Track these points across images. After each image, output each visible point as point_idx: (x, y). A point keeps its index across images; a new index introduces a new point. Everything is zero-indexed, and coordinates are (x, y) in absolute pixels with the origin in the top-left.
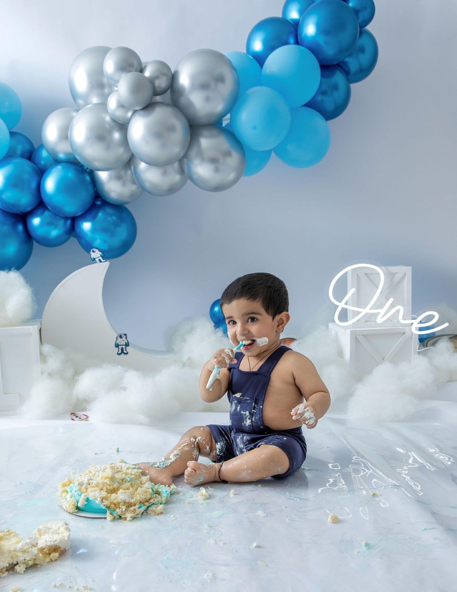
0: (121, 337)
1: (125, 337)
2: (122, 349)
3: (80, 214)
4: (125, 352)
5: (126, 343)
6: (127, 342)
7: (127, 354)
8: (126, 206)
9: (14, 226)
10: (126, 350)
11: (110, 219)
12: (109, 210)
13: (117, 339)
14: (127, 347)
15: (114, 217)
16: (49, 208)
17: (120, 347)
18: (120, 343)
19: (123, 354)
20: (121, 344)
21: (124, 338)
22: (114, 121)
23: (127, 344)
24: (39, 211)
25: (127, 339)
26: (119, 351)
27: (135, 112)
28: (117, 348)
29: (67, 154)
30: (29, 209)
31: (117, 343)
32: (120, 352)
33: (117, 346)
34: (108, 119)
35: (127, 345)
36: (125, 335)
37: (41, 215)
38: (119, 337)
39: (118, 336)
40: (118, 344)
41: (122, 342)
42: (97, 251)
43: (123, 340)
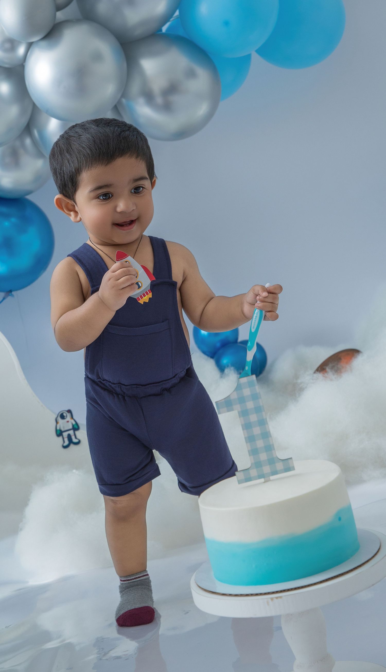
0: (62, 417)
1: (69, 415)
2: (69, 437)
4: (74, 440)
5: (73, 426)
6: (74, 423)
7: (78, 443)
8: (29, 197)
10: (76, 438)
13: (57, 422)
14: (77, 433)
17: (65, 434)
18: (64, 427)
19: (72, 445)
20: (66, 429)
21: (69, 418)
23: (76, 427)
25: (74, 417)
26: (64, 442)
27: (30, 45)
28: (61, 438)
31: (58, 428)
32: (67, 443)
33: (59, 433)
36: (69, 411)
38: (59, 418)
39: (58, 416)
40: (60, 430)
41: (66, 425)
43: (67, 422)
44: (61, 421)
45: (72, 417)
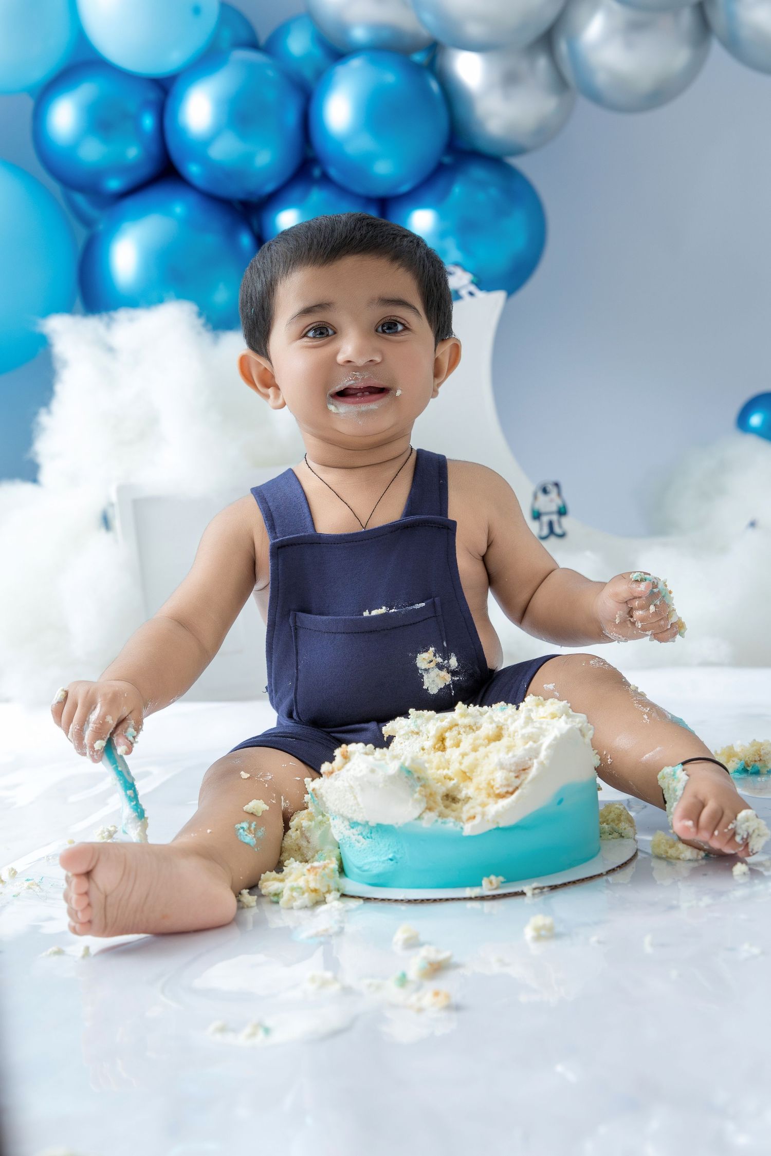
0: (545, 491)
1: (555, 490)
2: (551, 524)
3: (405, 188)
4: (557, 530)
5: (559, 508)
6: (561, 503)
7: (562, 536)
9: (231, 236)
10: (560, 527)
11: (481, 196)
12: (478, 172)
13: (535, 497)
14: (562, 518)
15: (493, 192)
16: (333, 172)
17: (545, 519)
18: (544, 508)
19: (553, 537)
20: (548, 510)
21: (554, 494)
23: (563, 510)
24: (296, 193)
25: (562, 495)
26: (541, 529)
28: (537, 524)
30: (269, 187)
31: (536, 507)
32: (545, 531)
33: (537, 515)
35: (562, 512)
36: (557, 485)
37: (298, 204)
38: (540, 492)
39: (538, 489)
40: (539, 511)
41: (548, 504)
42: (459, 272)
43: (552, 501)
44: (542, 498)
45: (559, 494)
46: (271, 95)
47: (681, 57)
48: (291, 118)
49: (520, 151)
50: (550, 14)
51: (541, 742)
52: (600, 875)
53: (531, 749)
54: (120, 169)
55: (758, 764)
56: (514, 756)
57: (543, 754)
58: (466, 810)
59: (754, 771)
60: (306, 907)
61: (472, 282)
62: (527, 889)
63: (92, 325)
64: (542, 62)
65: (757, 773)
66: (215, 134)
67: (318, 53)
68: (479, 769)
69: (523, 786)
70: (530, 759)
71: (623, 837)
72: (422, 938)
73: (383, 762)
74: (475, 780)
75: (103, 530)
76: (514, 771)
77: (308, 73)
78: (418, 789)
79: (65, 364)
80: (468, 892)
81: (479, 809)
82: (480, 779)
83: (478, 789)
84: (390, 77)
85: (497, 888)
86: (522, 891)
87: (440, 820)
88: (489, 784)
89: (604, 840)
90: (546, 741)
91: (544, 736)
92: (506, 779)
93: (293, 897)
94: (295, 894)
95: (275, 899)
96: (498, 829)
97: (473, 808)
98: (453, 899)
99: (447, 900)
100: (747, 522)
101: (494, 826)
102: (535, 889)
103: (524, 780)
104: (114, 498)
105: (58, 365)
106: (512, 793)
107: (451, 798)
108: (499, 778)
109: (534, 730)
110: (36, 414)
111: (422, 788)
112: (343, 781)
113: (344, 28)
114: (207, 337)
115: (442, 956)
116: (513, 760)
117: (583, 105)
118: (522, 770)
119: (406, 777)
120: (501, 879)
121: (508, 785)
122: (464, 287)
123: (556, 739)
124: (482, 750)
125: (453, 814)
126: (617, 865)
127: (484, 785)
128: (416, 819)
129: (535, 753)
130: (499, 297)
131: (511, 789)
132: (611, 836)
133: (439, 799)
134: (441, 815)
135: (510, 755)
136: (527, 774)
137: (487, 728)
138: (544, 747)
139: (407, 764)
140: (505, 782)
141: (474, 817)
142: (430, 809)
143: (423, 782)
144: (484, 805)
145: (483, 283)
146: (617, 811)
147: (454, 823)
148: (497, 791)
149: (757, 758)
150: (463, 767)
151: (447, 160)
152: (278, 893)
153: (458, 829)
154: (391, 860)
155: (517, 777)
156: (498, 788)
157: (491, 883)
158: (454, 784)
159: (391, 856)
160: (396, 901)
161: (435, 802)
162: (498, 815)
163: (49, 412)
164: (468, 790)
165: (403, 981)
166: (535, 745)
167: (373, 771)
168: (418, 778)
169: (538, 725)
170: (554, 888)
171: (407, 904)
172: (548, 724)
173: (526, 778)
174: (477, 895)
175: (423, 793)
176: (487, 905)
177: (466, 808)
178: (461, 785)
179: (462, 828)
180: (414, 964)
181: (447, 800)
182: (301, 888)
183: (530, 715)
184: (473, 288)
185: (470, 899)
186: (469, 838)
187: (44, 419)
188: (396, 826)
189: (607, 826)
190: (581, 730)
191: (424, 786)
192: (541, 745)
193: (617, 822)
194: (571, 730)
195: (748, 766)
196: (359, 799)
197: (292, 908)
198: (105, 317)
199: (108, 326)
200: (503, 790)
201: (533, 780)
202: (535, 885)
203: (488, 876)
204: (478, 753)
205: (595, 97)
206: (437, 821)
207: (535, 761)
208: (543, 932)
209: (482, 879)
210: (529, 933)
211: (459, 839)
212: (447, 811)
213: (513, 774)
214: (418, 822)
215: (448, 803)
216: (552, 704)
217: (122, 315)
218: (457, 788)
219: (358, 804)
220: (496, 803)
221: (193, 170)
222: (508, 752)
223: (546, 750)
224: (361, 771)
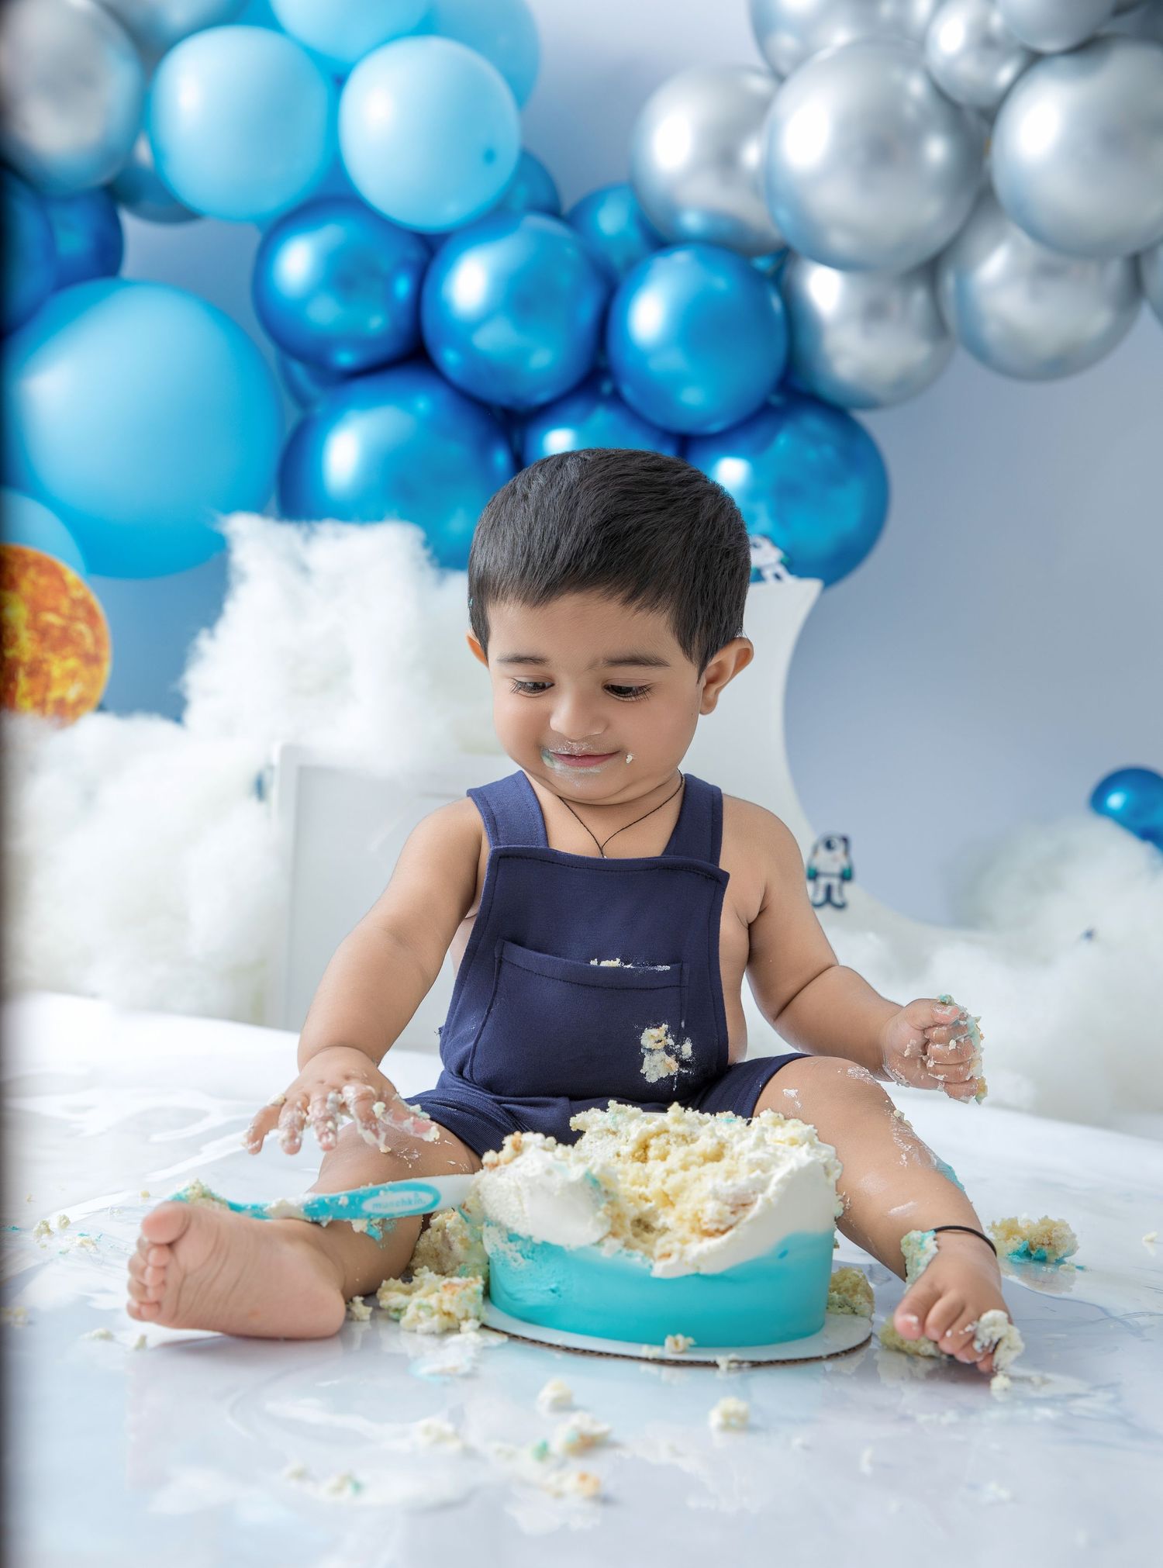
0: (829, 845)
1: (842, 846)
2: (829, 890)
3: (715, 427)
4: (836, 898)
5: (843, 870)
6: (847, 865)
7: (841, 907)
9: (483, 450)
10: (840, 895)
11: (812, 455)
12: (813, 423)
13: (815, 851)
14: (845, 884)
15: (829, 451)
16: (627, 391)
17: (823, 882)
18: (825, 867)
19: (829, 907)
20: (828, 871)
21: (839, 852)
22: (940, 93)
23: (847, 874)
24: (576, 409)
25: (850, 854)
26: (815, 893)
27: (1033, 59)
29: (713, 216)
30: (543, 397)
31: (814, 864)
32: (820, 897)
34: (917, 87)
35: (846, 876)
36: (845, 840)
37: (575, 423)
38: (822, 846)
39: (820, 841)
40: (817, 870)
41: (830, 863)
42: (766, 546)
43: (835, 860)
44: (823, 852)
45: (847, 852)
46: (565, 279)
47: (1098, 320)
48: (586, 312)
49: (871, 404)
50: (940, 237)
51: (771, 1173)
52: (818, 1359)
53: (757, 1180)
54: (356, 341)
55: (1046, 1249)
56: (734, 1185)
57: (772, 1189)
58: (661, 1244)
59: (1038, 1256)
60: (433, 1333)
61: (782, 562)
62: (722, 1360)
63: (287, 533)
64: (920, 297)
65: (1043, 1260)
66: (486, 317)
67: (635, 235)
68: (686, 1195)
69: (740, 1226)
70: (754, 1193)
71: (856, 1314)
72: (577, 1400)
73: (564, 1164)
74: (679, 1208)
75: (254, 800)
76: (731, 1205)
77: (617, 259)
78: (603, 1206)
79: (243, 577)
80: (645, 1351)
81: (677, 1246)
82: (686, 1206)
83: (680, 1219)
84: (722, 283)
85: (683, 1352)
86: (715, 1362)
87: (625, 1251)
88: (696, 1215)
89: (831, 1313)
90: (779, 1173)
91: (777, 1166)
92: (720, 1213)
93: (419, 1317)
94: (422, 1314)
95: (395, 1315)
96: (697, 1275)
97: (670, 1242)
98: (624, 1357)
99: (616, 1356)
100: (1082, 929)
101: (692, 1271)
102: (732, 1361)
103: (741, 1218)
104: (276, 760)
105: (233, 578)
106: (723, 1232)
107: (643, 1225)
108: (711, 1210)
109: (766, 1156)
110: (194, 635)
111: (609, 1207)
112: (509, 1178)
113: (673, 211)
114: (431, 574)
115: (599, 1429)
116: (732, 1191)
117: (963, 360)
118: (741, 1204)
119: (591, 1188)
120: (691, 1341)
121: (720, 1222)
122: (769, 566)
123: (791, 1172)
124: (694, 1170)
125: (643, 1246)
126: (842, 1349)
127: (689, 1215)
128: (594, 1244)
129: (761, 1186)
130: (812, 587)
131: (722, 1227)
132: (840, 1310)
133: (628, 1223)
134: (627, 1245)
135: (730, 1182)
136: (748, 1211)
137: (705, 1143)
138: (775, 1180)
139: (595, 1171)
140: (716, 1217)
141: (669, 1255)
142: (614, 1234)
143: (611, 1198)
144: (684, 1241)
145: (796, 565)
146: (854, 1279)
147: (642, 1258)
148: (705, 1227)
149: (1046, 1241)
150: (666, 1188)
151: (776, 400)
152: (399, 1307)
153: (646, 1266)
154: (553, 1291)
155: (733, 1213)
156: (706, 1223)
157: (676, 1343)
158: (651, 1208)
159: (553, 1286)
160: (550, 1345)
161: (622, 1226)
162: (701, 1257)
163: (212, 636)
164: (667, 1219)
165: (543, 1453)
166: (763, 1176)
167: (549, 1172)
168: (606, 1192)
169: (772, 1151)
170: (756, 1364)
171: (564, 1353)
172: (784, 1152)
173: (744, 1216)
174: (657, 1357)
175: (609, 1212)
176: (666, 1372)
177: (661, 1241)
178: (660, 1211)
179: (651, 1267)
180: (561, 1433)
181: (639, 1226)
182: (431, 1307)
183: (763, 1135)
184: (781, 570)
185: (646, 1360)
186: (659, 1280)
187: (204, 642)
188: (567, 1249)
189: (837, 1296)
190: (825, 1167)
191: (611, 1203)
192: (772, 1176)
193: (851, 1293)
194: (813, 1164)
195: (1033, 1249)
196: (526, 1206)
197: (415, 1331)
198: (305, 527)
199: (307, 539)
200: (713, 1227)
201: (754, 1220)
202: (733, 1356)
203: (674, 1334)
204: (688, 1173)
205: (980, 352)
206: (620, 1251)
207: (760, 1197)
208: (733, 1421)
209: (666, 1337)
210: (715, 1418)
211: (645, 1280)
212: (636, 1242)
213: (728, 1209)
214: (596, 1248)
215: (638, 1230)
216: (794, 1126)
217: (327, 528)
218: (653, 1213)
219: (523, 1212)
220: (701, 1241)
221: (450, 358)
222: (727, 1178)
223: (776, 1185)
224: (534, 1170)
